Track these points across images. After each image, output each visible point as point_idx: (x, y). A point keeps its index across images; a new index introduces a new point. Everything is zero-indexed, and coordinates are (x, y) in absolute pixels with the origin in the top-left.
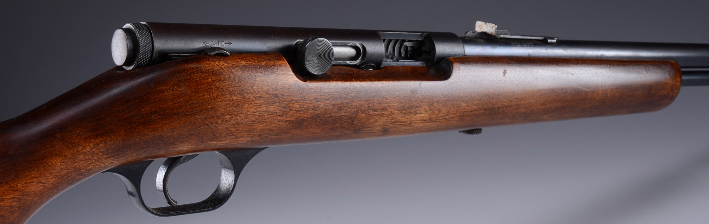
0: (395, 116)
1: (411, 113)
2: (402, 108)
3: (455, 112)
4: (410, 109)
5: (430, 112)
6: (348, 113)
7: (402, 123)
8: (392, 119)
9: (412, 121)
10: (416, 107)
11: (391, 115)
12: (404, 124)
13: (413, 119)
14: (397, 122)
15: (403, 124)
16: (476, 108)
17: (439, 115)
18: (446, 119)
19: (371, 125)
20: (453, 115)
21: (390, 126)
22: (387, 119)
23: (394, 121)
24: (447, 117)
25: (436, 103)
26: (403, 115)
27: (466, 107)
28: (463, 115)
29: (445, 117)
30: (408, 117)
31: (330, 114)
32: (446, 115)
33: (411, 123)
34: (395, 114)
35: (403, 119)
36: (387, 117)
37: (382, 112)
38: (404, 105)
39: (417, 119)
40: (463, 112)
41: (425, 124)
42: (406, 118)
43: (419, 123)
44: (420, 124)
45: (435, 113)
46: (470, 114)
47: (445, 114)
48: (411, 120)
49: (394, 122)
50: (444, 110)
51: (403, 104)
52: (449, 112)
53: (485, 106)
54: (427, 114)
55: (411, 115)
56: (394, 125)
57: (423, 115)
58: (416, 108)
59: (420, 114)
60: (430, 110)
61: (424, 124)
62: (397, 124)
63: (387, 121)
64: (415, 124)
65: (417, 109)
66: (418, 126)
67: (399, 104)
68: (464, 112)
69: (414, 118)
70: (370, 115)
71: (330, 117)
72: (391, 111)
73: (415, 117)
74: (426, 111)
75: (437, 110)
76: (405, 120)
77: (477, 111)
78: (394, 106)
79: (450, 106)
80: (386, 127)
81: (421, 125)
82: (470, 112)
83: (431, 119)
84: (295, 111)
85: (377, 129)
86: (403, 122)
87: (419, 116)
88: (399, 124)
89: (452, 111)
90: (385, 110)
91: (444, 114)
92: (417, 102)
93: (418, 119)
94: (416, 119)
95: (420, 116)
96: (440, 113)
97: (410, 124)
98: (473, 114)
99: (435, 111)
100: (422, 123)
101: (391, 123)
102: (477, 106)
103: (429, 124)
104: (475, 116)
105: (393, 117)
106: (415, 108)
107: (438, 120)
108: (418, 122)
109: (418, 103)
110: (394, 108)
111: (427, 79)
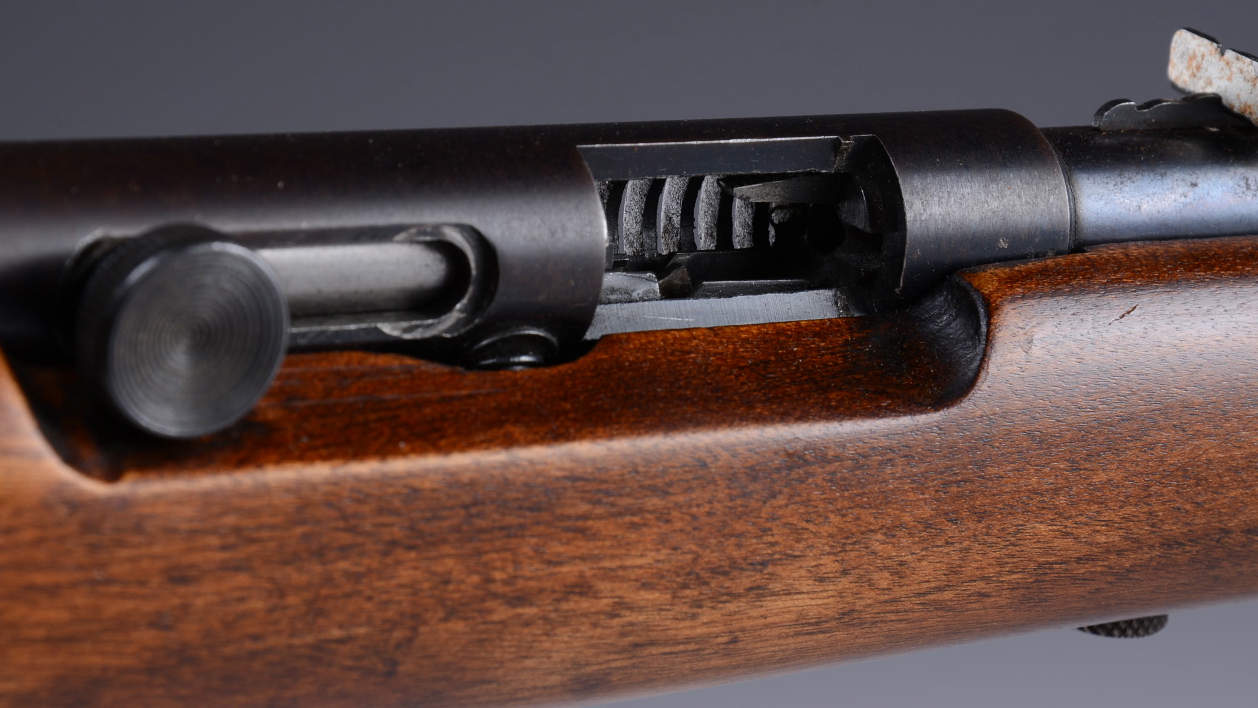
0: (641, 618)
1: (735, 596)
2: (678, 576)
3: (991, 572)
4: (725, 574)
5: (844, 582)
6: (360, 625)
7: (682, 647)
8: (623, 635)
9: (743, 630)
10: (764, 564)
11: (617, 616)
12: (693, 651)
13: (748, 623)
14: (653, 643)
15: (691, 647)
16: (1117, 538)
17: (898, 592)
18: (940, 606)
19: (500, 672)
20: (980, 586)
21: (614, 665)
22: (592, 637)
23: (637, 639)
24: (948, 595)
25: (879, 536)
26: (685, 609)
27: (1058, 543)
28: (1036, 581)
29: (931, 597)
30: (716, 615)
31: (256, 638)
32: (939, 589)
33: (734, 641)
34: (641, 609)
35: (686, 628)
36: (595, 625)
37: (565, 606)
38: (695, 560)
39: (770, 620)
40: (1040, 565)
41: (821, 636)
42: (705, 619)
43: (780, 637)
44: (790, 640)
45: (871, 585)
46: (1081, 570)
47: (932, 585)
48: (736, 626)
49: (636, 645)
50: (924, 563)
51: (689, 556)
52: (955, 573)
53: (1166, 527)
54: (825, 594)
55: (732, 607)
56: (634, 661)
57: (803, 601)
58: (761, 571)
59: (783, 598)
60: (845, 572)
61: (815, 637)
62: (654, 650)
63: (592, 646)
64: (759, 645)
65: (771, 574)
66: (776, 648)
67: (661, 557)
68: (1048, 563)
69: (749, 618)
70: (491, 622)
71: (253, 655)
72: (619, 593)
73: (755, 613)
74: (821, 580)
75: (886, 568)
76: (699, 631)
77: (1120, 553)
78: (632, 567)
79: (966, 544)
80: (589, 670)
81: (792, 646)
82: (1079, 560)
83: (853, 611)
84: (47, 640)
85: (539, 684)
86: (688, 640)
87: (780, 604)
88: (667, 649)
89: (974, 565)
90: (581, 594)
91: (925, 585)
92: (770, 539)
93: (777, 619)
94: (763, 621)
95: (789, 604)
96: (903, 581)
97: (731, 646)
98: (1099, 569)
99: (876, 576)
100: (797, 634)
101: (615, 653)
102: (1121, 532)
103: (840, 635)
104: (1110, 579)
105: (631, 624)
106: (754, 570)
107: (892, 612)
108: (776, 632)
109: (772, 544)
110: (636, 580)
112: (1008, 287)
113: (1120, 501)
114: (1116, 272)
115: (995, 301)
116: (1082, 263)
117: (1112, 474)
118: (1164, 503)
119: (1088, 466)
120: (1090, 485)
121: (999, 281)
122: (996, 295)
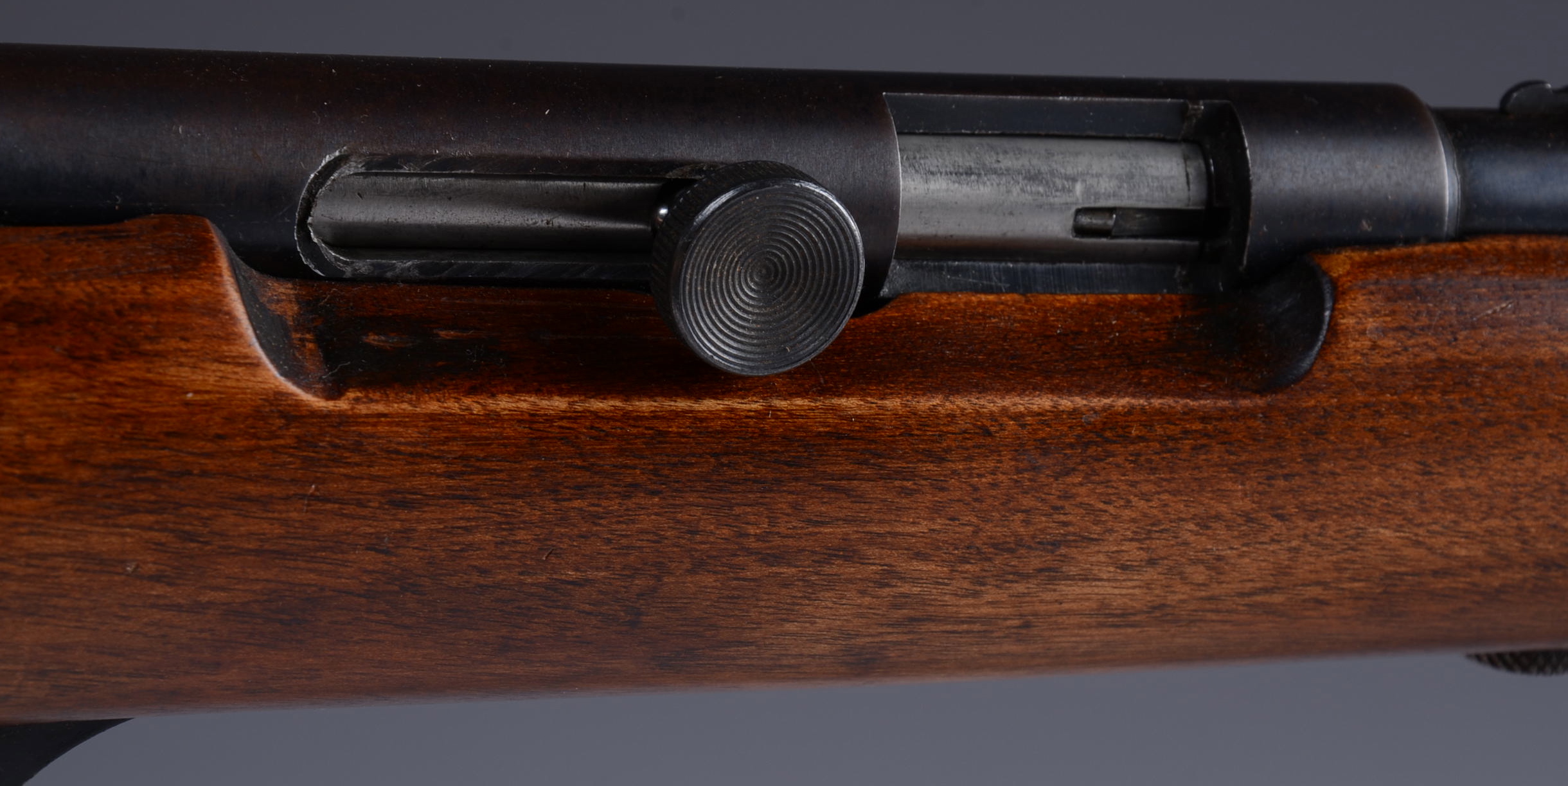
0: (916, 590)
1: (1024, 577)
2: (957, 549)
3: (1328, 576)
4: (1011, 551)
5: (1150, 574)
6: (598, 569)
7: (965, 627)
8: (896, 606)
9: (1035, 614)
10: (1056, 544)
11: (888, 585)
12: (979, 632)
13: (1043, 608)
14: (930, 619)
15: (977, 627)
16: (1480, 553)
17: (1216, 589)
18: (1269, 610)
19: (757, 634)
20: (1315, 591)
21: (889, 638)
22: (859, 606)
23: (912, 613)
24: (1277, 598)
25: (1192, 526)
26: (966, 585)
27: (1410, 552)
28: (1385, 592)
29: (1259, 598)
30: (1002, 596)
31: (483, 571)
32: (1266, 591)
33: (1027, 625)
34: (914, 581)
35: (968, 606)
36: (863, 593)
37: (827, 569)
38: (975, 533)
39: (1065, 606)
40: (1388, 575)
41: (1130, 630)
42: (989, 598)
43: (1080, 627)
44: (1094, 632)
45: (1184, 579)
46: (1440, 584)
47: (1258, 585)
48: (1027, 609)
49: (912, 620)
50: (1247, 560)
51: (971, 528)
52: (1286, 574)
53: (1540, 545)
54: (1130, 584)
55: (1020, 588)
56: (911, 636)
57: (1106, 589)
58: (1052, 552)
59: (1080, 583)
60: (1152, 562)
61: (1123, 631)
62: (933, 627)
63: (861, 616)
64: (1056, 633)
65: (1065, 556)
66: (1078, 639)
67: (937, 527)
68: (1396, 573)
69: (1041, 601)
70: (745, 580)
71: (482, 589)
72: (887, 561)
73: (1048, 596)
74: (1124, 568)
75: (1202, 562)
76: (985, 610)
77: (1485, 569)
78: (902, 534)
79: (1294, 543)
80: (861, 641)
81: (1097, 638)
82: (1435, 573)
83: (1164, 605)
84: (257, 552)
85: (805, 652)
86: (971, 620)
87: (1077, 590)
88: (949, 627)
89: (1307, 567)
90: (846, 558)
91: (1250, 585)
92: (1063, 518)
93: (1074, 606)
94: (1057, 606)
95: (1088, 590)
96: (1222, 578)
97: (1024, 631)
98: (1461, 586)
99: (1189, 569)
100: (1101, 625)
101: (889, 625)
102: (1485, 547)
103: (1153, 631)
104: (1477, 598)
105: (904, 595)
106: (1044, 550)
107: (1212, 611)
108: (1074, 620)
109: (1065, 524)
110: (908, 549)
111: (1146, 385)
112: (1361, 272)
113: (1483, 512)
114: (1493, 264)
115: (1342, 286)
116: (1456, 252)
117: (1472, 482)
118: (1536, 519)
119: (1442, 470)
120: (1445, 491)
121: (1352, 265)
122: (1345, 279)
